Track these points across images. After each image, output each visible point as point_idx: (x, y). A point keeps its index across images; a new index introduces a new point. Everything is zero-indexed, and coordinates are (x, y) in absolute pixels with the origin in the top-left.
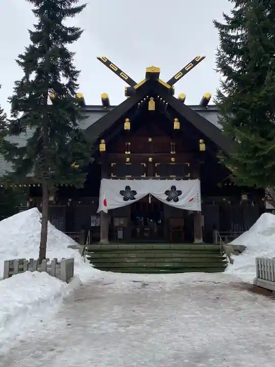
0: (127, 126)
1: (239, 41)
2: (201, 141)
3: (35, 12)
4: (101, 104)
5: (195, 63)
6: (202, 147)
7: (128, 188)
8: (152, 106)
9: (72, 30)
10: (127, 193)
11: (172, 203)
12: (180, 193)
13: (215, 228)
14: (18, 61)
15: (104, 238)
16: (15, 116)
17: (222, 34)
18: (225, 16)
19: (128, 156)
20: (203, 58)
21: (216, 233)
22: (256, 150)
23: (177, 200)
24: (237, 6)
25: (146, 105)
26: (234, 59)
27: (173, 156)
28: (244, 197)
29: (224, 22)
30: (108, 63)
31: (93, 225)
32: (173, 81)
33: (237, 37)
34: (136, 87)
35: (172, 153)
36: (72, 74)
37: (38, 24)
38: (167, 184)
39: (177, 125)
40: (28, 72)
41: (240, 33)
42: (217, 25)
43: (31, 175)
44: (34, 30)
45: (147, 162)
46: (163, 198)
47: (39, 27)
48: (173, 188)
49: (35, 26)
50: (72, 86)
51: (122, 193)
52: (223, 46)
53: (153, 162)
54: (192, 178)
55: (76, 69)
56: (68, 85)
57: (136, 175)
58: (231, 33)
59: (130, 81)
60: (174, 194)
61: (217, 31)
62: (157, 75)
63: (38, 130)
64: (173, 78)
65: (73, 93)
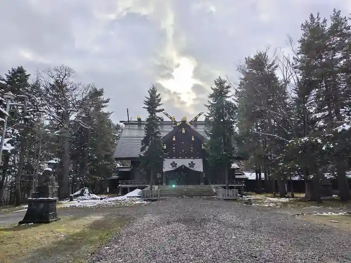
0: (174, 139)
2: (202, 145)
6: (203, 147)
7: (174, 162)
8: (184, 131)
10: (174, 164)
11: (191, 168)
12: (195, 164)
15: (164, 183)
19: (174, 149)
22: (215, 158)
23: (193, 167)
25: (181, 131)
27: (192, 149)
32: (192, 121)
38: (190, 161)
39: (193, 139)
45: (182, 152)
46: (188, 166)
48: (192, 162)
51: (171, 164)
53: (184, 152)
54: (199, 158)
57: (177, 158)
60: (192, 164)
62: (185, 121)
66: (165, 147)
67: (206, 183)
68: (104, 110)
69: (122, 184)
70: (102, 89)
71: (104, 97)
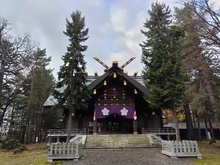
0: (105, 84)
1: (150, 51)
2: (135, 90)
3: (70, 40)
4: (94, 75)
5: (132, 60)
6: (136, 92)
8: (115, 76)
9: (84, 47)
13: (142, 127)
14: (62, 58)
15: (95, 132)
16: (59, 80)
17: (143, 49)
18: (144, 42)
19: (105, 96)
20: (135, 58)
21: (143, 129)
24: (148, 38)
25: (113, 75)
26: (148, 58)
28: (154, 113)
29: (144, 44)
30: (97, 60)
31: (90, 126)
32: (123, 67)
33: (149, 50)
34: (109, 69)
35: (123, 95)
36: (83, 63)
37: (70, 44)
39: (125, 84)
40: (66, 63)
41: (150, 48)
42: (141, 45)
43: (65, 104)
44: (69, 46)
45: (113, 99)
47: (71, 45)
49: (70, 45)
50: (83, 68)
52: (143, 53)
53: (116, 98)
54: (132, 105)
55: (85, 62)
56: (82, 68)
58: (146, 48)
59: (106, 66)
61: (141, 48)
62: (117, 64)
63: (69, 86)
64: (123, 65)
65: (84, 71)
66: (95, 92)
68: (47, 68)
69: (52, 133)
70: (45, 49)
71: (47, 57)
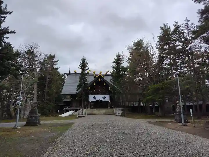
0: (95, 84)
6: (110, 89)
7: (95, 97)
8: (100, 80)
15: (89, 107)
19: (95, 90)
21: (113, 107)
23: (105, 99)
25: (99, 80)
27: (104, 90)
34: (96, 77)
38: (103, 96)
39: (105, 84)
45: (99, 91)
46: (102, 99)
51: (93, 98)
54: (108, 94)
57: (96, 94)
66: (90, 89)
67: (111, 108)
69: (66, 108)
70: (55, 55)
71: (55, 59)
